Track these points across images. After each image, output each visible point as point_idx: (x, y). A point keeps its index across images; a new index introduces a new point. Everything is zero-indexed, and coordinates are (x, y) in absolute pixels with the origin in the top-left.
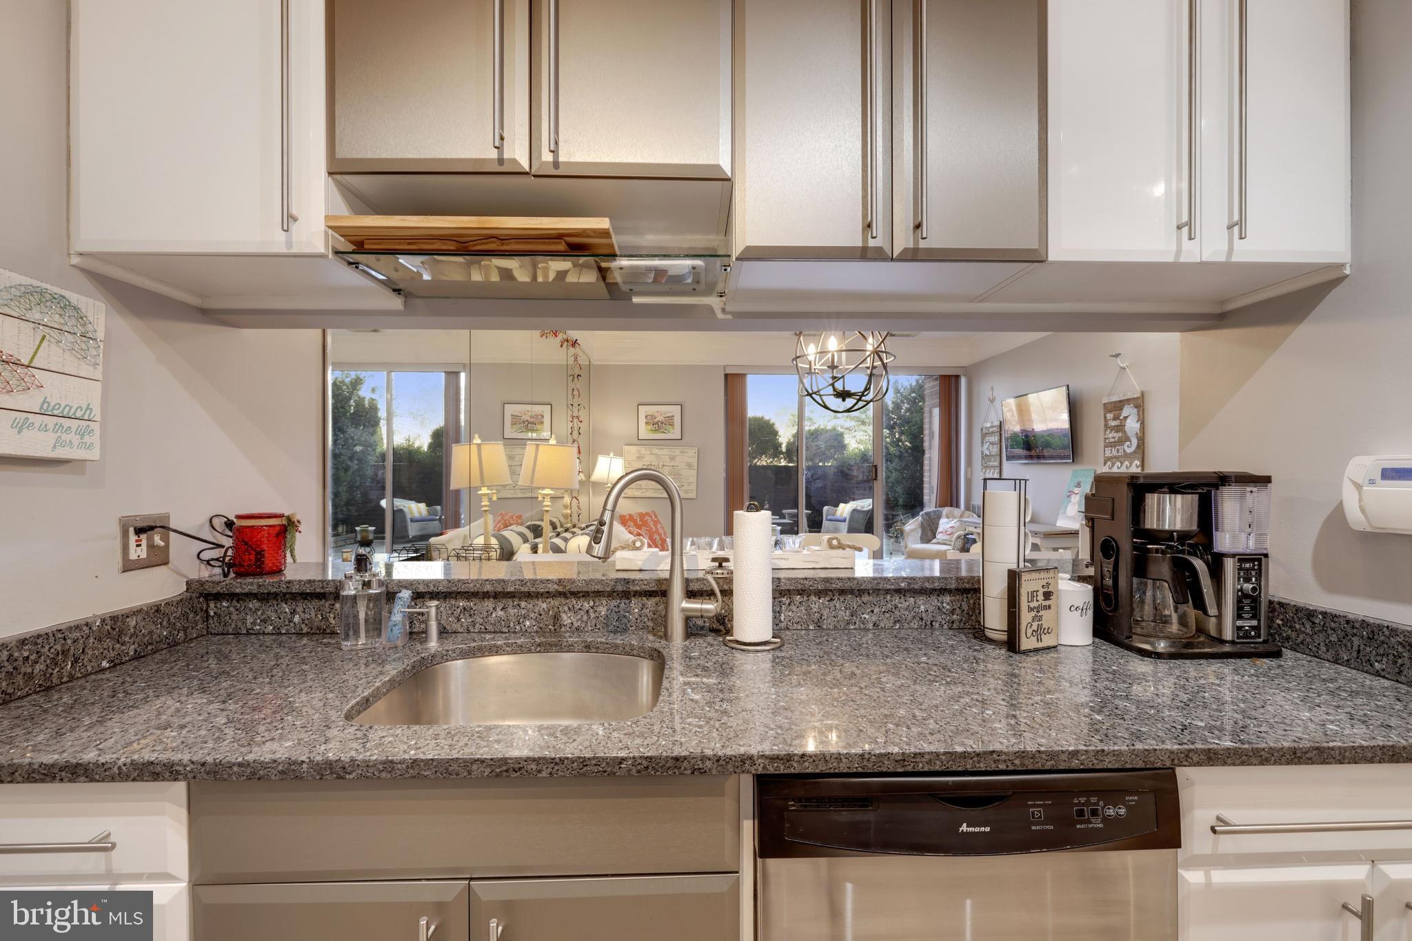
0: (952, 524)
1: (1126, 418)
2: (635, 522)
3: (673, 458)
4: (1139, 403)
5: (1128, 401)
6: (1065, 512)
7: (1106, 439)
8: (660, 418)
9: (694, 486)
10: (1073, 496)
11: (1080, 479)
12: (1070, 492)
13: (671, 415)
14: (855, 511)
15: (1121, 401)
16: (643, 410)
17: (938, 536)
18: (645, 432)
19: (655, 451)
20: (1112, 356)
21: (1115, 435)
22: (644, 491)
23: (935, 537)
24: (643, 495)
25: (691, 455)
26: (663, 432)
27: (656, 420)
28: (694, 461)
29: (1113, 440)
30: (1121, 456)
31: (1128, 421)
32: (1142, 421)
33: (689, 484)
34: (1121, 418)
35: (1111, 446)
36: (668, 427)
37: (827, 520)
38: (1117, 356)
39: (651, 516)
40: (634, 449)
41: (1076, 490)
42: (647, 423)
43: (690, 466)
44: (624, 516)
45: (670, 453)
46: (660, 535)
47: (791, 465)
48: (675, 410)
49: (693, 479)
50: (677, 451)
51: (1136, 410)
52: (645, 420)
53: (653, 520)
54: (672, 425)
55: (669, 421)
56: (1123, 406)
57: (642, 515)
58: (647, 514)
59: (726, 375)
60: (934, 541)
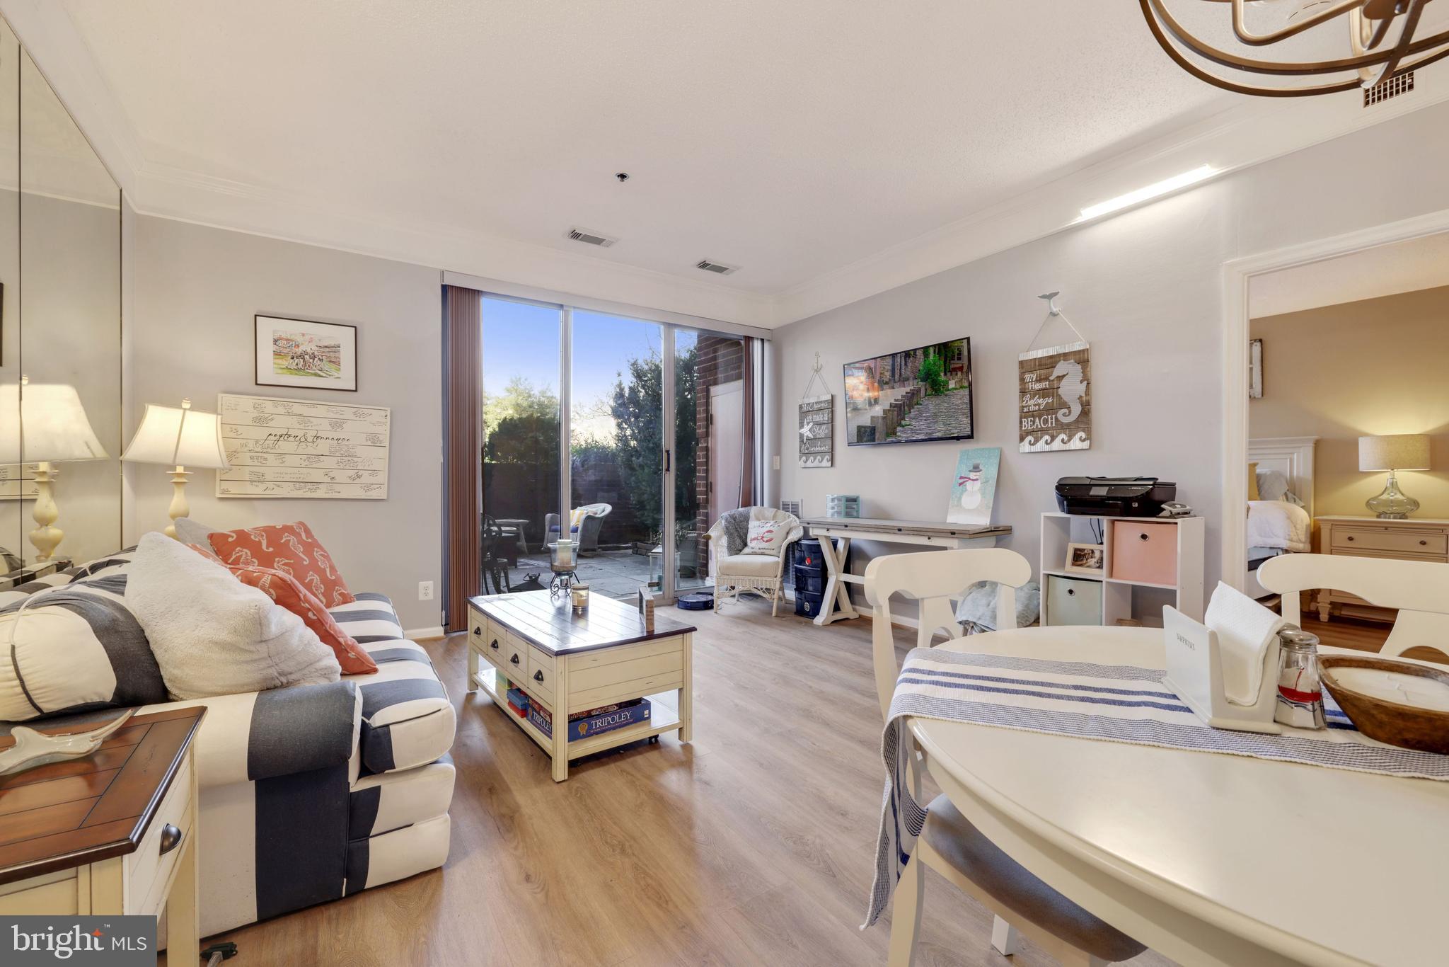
0: (768, 527)
1: (1060, 378)
2: (255, 549)
3: (337, 424)
4: (1082, 359)
5: (1065, 356)
6: (959, 505)
7: (1023, 407)
8: (306, 347)
9: (382, 477)
10: (969, 484)
11: (977, 461)
12: (961, 478)
13: (332, 343)
14: (589, 519)
15: (1051, 357)
16: (268, 329)
17: (751, 544)
18: (269, 370)
19: (297, 409)
20: (1044, 297)
21: (1040, 401)
22: (271, 485)
23: (745, 545)
24: (269, 494)
25: (378, 421)
26: (316, 375)
27: (300, 350)
28: (384, 431)
29: (1037, 408)
30: (1053, 429)
31: (1064, 383)
32: (1086, 379)
33: (374, 472)
34: (1051, 378)
35: (1033, 416)
36: (326, 366)
37: (551, 530)
38: (1050, 297)
39: (298, 535)
40: (246, 402)
41: (972, 476)
42: (278, 354)
43: (374, 440)
44: (225, 536)
45: (331, 415)
46: (321, 572)
47: (493, 462)
48: (344, 338)
49: (382, 465)
50: (348, 413)
51: (1079, 367)
52: (272, 348)
53: (304, 544)
54: (336, 362)
55: (330, 354)
56: (1057, 362)
57: (273, 534)
58: (287, 529)
59: (445, 288)
60: (746, 550)
